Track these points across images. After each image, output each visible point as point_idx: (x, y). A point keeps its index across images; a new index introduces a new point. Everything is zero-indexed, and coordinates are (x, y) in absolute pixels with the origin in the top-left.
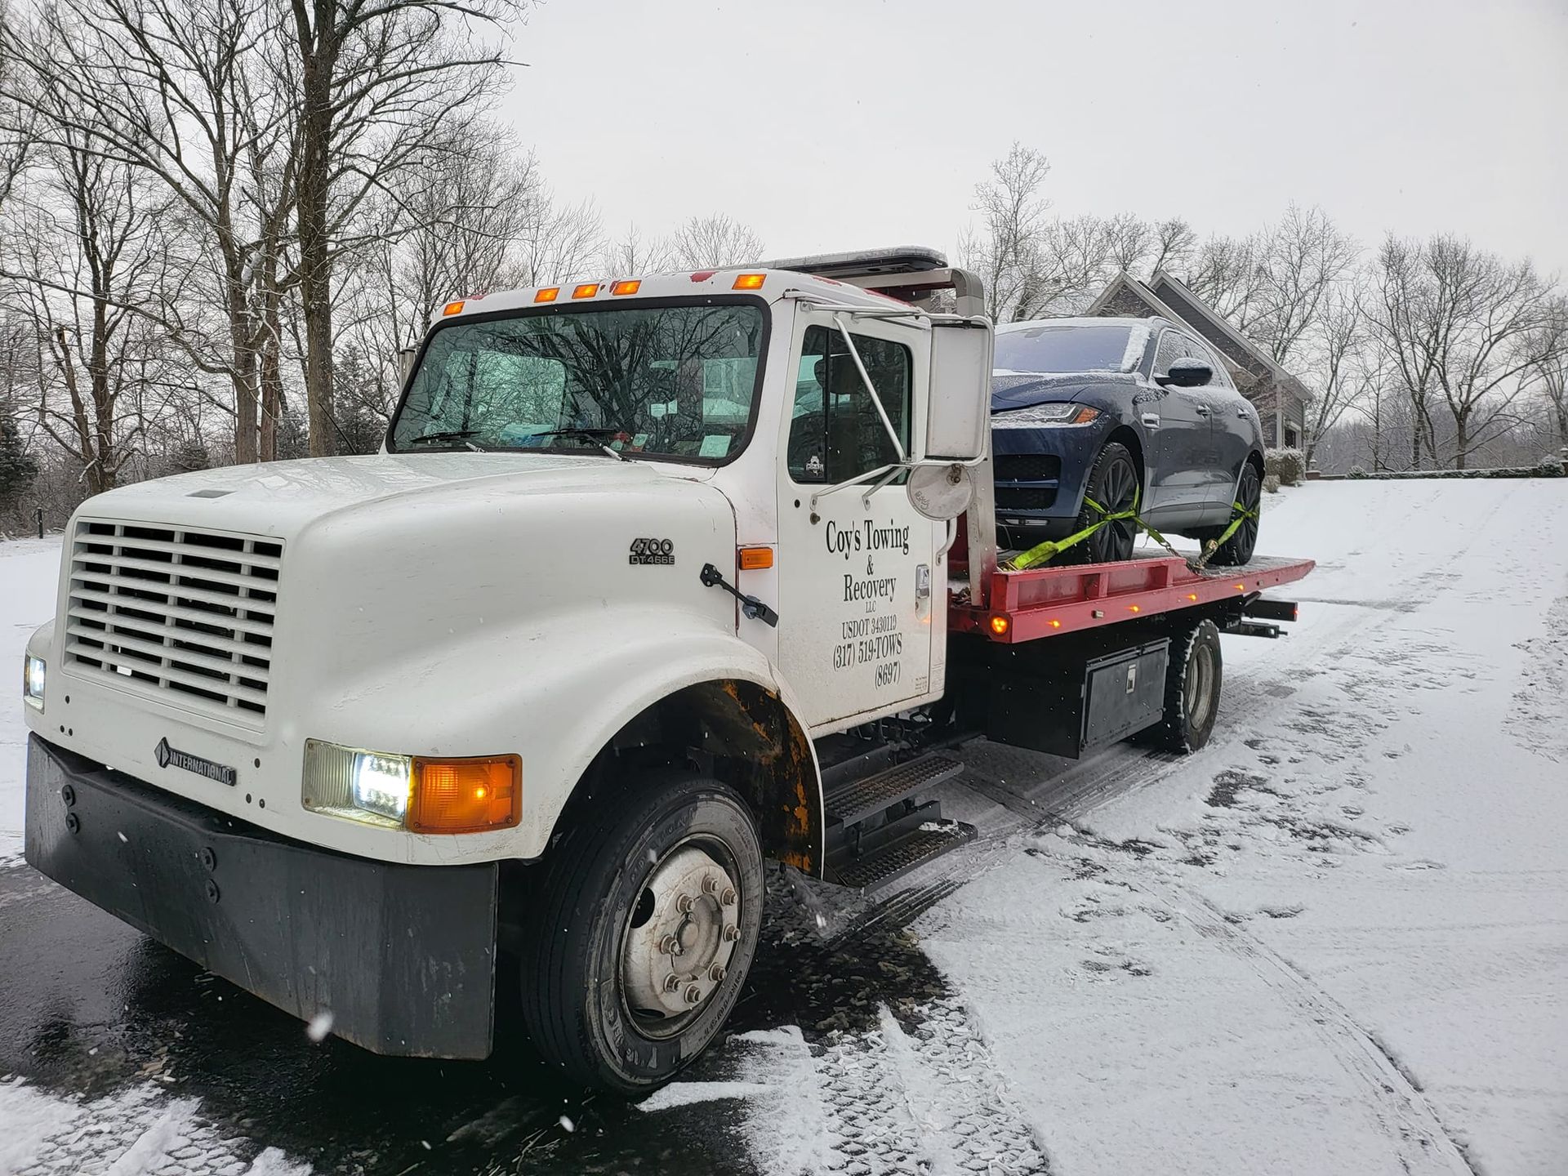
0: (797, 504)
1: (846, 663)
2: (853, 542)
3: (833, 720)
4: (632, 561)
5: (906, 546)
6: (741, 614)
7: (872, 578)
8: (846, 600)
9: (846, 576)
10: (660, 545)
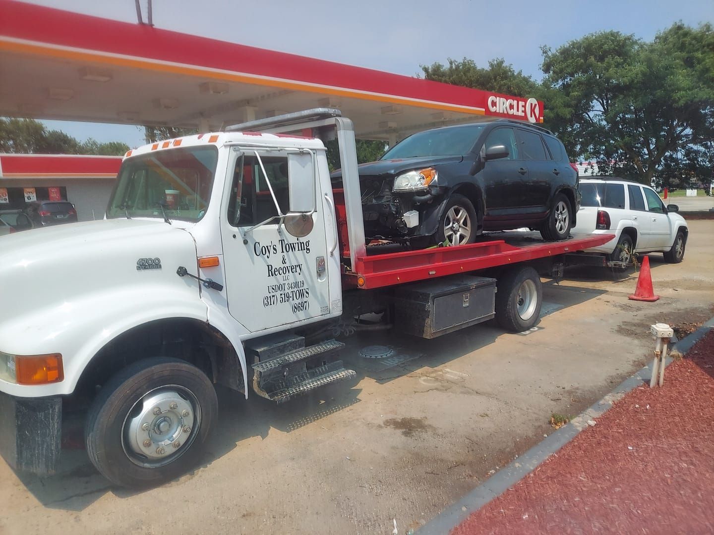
0: (234, 236)
1: (272, 303)
2: (272, 250)
3: (265, 329)
4: (139, 268)
5: (309, 249)
6: (202, 287)
7: (285, 265)
8: (269, 276)
9: (268, 266)
10: (153, 261)
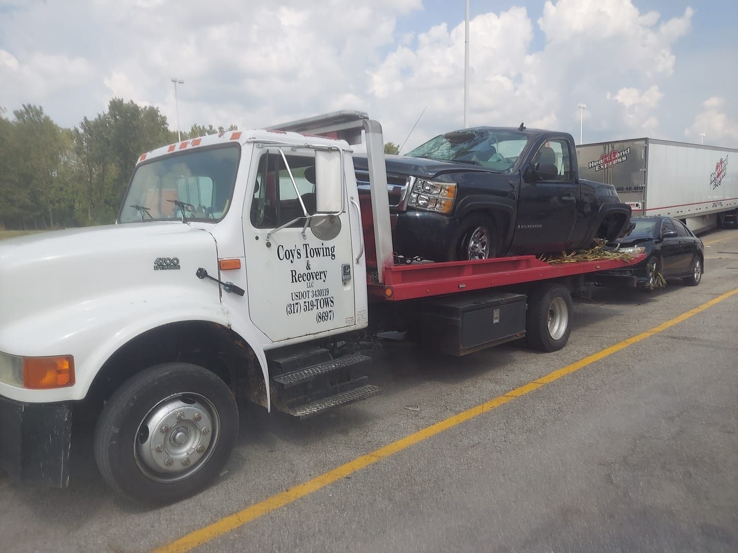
0: (257, 238)
1: (295, 311)
2: (296, 255)
3: (288, 339)
4: (156, 268)
5: (333, 255)
6: (223, 291)
8: (293, 282)
9: (292, 271)
10: (172, 261)
